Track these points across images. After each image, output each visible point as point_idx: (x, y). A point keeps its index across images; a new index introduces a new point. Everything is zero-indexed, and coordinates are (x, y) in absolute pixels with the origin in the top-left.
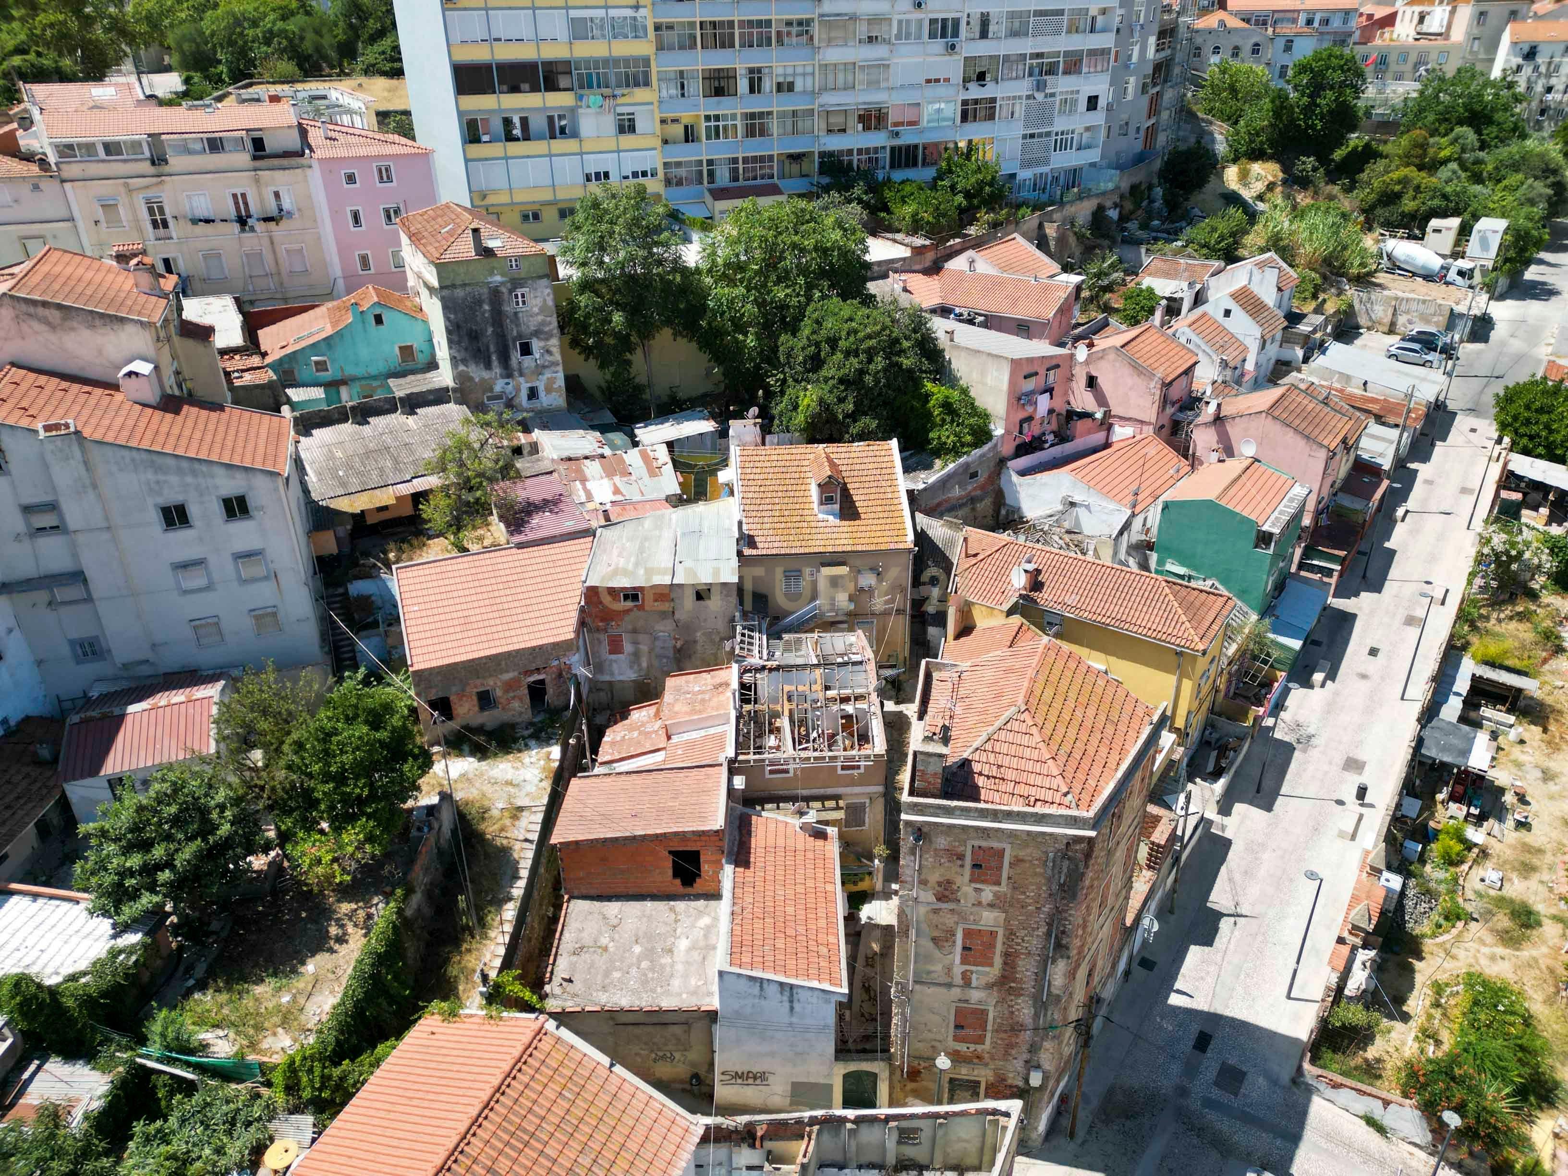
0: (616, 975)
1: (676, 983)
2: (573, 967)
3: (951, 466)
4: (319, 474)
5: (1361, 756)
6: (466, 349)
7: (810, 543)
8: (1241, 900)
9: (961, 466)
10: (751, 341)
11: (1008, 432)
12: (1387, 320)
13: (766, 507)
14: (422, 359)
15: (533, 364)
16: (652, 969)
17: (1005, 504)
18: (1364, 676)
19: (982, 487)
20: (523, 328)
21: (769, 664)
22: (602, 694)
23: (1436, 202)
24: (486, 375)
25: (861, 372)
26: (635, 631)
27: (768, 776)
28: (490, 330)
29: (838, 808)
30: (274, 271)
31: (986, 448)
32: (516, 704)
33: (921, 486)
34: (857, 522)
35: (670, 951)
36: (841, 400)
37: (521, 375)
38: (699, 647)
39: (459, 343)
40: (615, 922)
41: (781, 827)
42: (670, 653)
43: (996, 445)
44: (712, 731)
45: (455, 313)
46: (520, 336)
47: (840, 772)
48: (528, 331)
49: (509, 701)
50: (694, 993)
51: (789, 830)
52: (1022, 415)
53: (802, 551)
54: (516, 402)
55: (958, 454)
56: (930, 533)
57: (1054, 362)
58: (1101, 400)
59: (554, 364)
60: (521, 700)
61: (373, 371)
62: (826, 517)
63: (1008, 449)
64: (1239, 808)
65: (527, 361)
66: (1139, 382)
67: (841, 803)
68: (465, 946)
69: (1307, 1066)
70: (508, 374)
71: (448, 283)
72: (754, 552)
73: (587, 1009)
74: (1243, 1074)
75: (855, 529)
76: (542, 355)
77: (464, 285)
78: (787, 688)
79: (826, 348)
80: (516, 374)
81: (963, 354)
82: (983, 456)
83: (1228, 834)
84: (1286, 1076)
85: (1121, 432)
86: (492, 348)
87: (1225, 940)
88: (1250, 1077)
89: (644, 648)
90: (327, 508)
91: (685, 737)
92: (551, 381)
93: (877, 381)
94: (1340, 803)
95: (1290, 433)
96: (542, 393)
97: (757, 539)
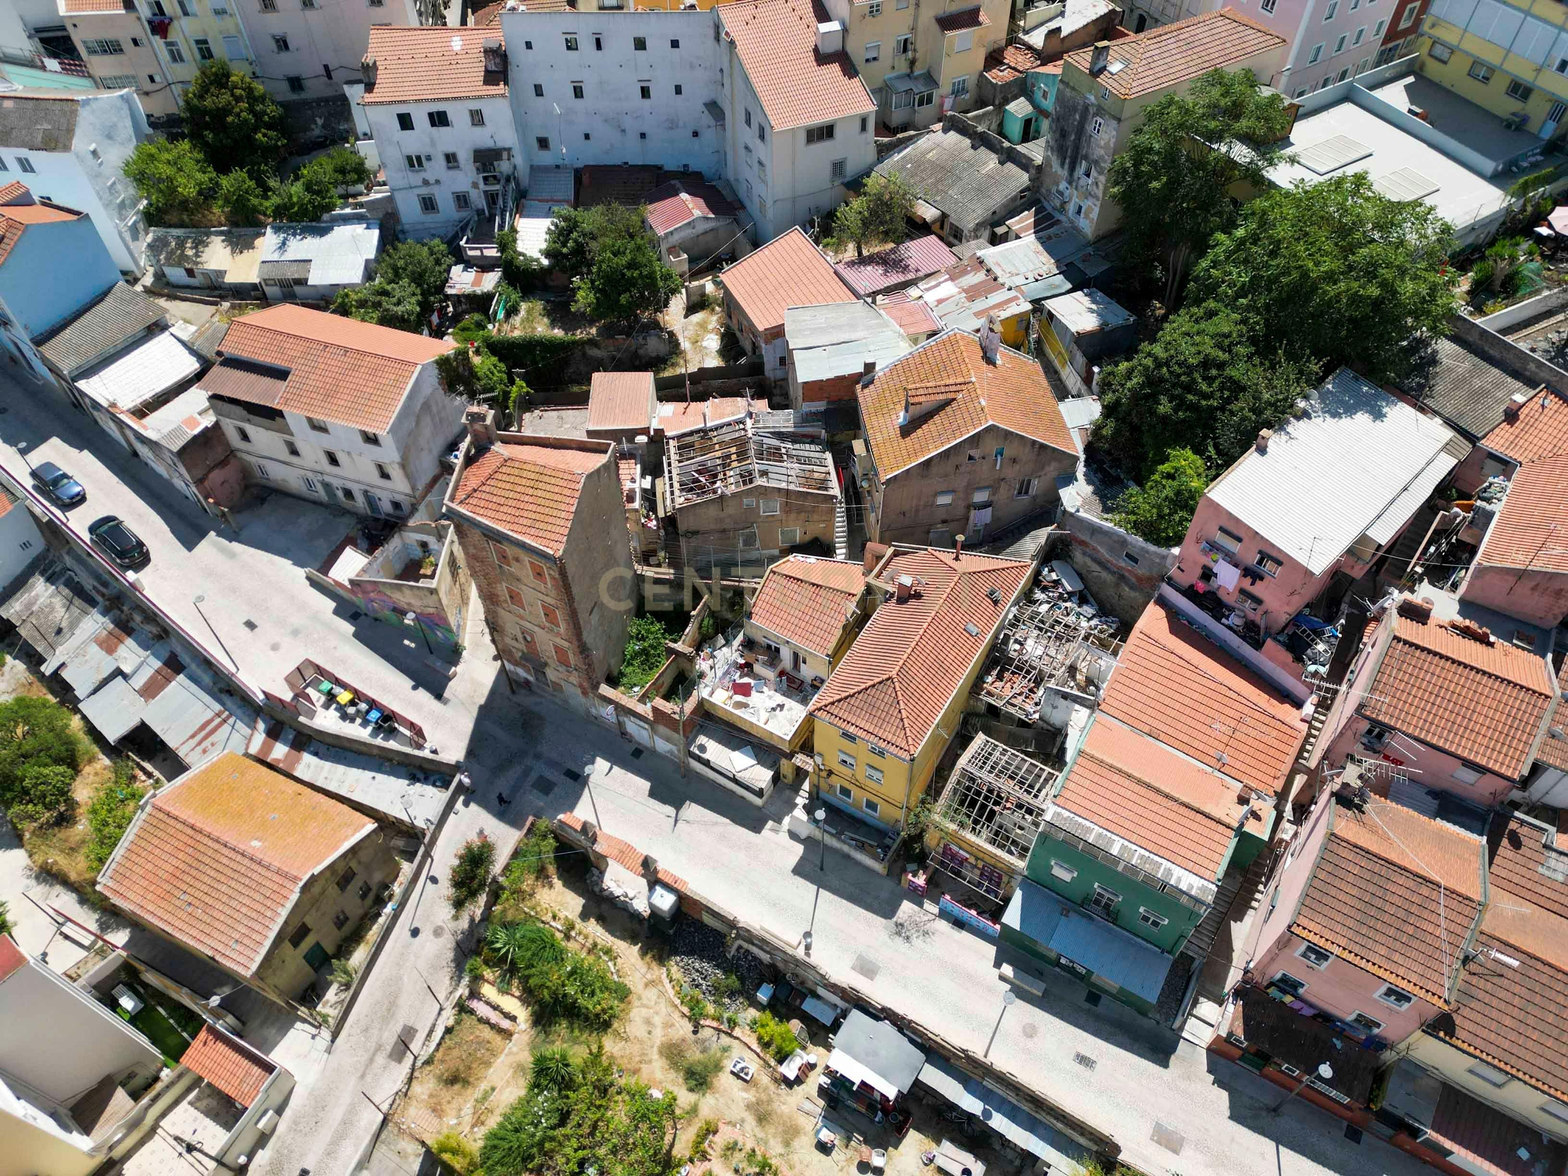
8: (693, 826)
9: (1117, 534)
11: (1181, 559)
13: (903, 377)
15: (1086, 187)
19: (1140, 579)
20: (1091, 152)
24: (1059, 170)
28: (1073, 137)
31: (1154, 548)
33: (1073, 510)
34: (901, 438)
37: (1077, 189)
43: (1165, 558)
45: (1060, 107)
46: (1087, 157)
48: (1093, 157)
52: (1203, 560)
54: (1067, 207)
59: (1097, 198)
64: (799, 849)
65: (1084, 181)
70: (1071, 181)
71: (1066, 80)
72: (860, 391)
75: (894, 439)
76: (1093, 184)
77: (1073, 89)
80: (1075, 184)
82: (1145, 551)
83: (766, 832)
86: (1069, 152)
87: (655, 807)
92: (1091, 210)
96: (1082, 215)
97: (871, 387)
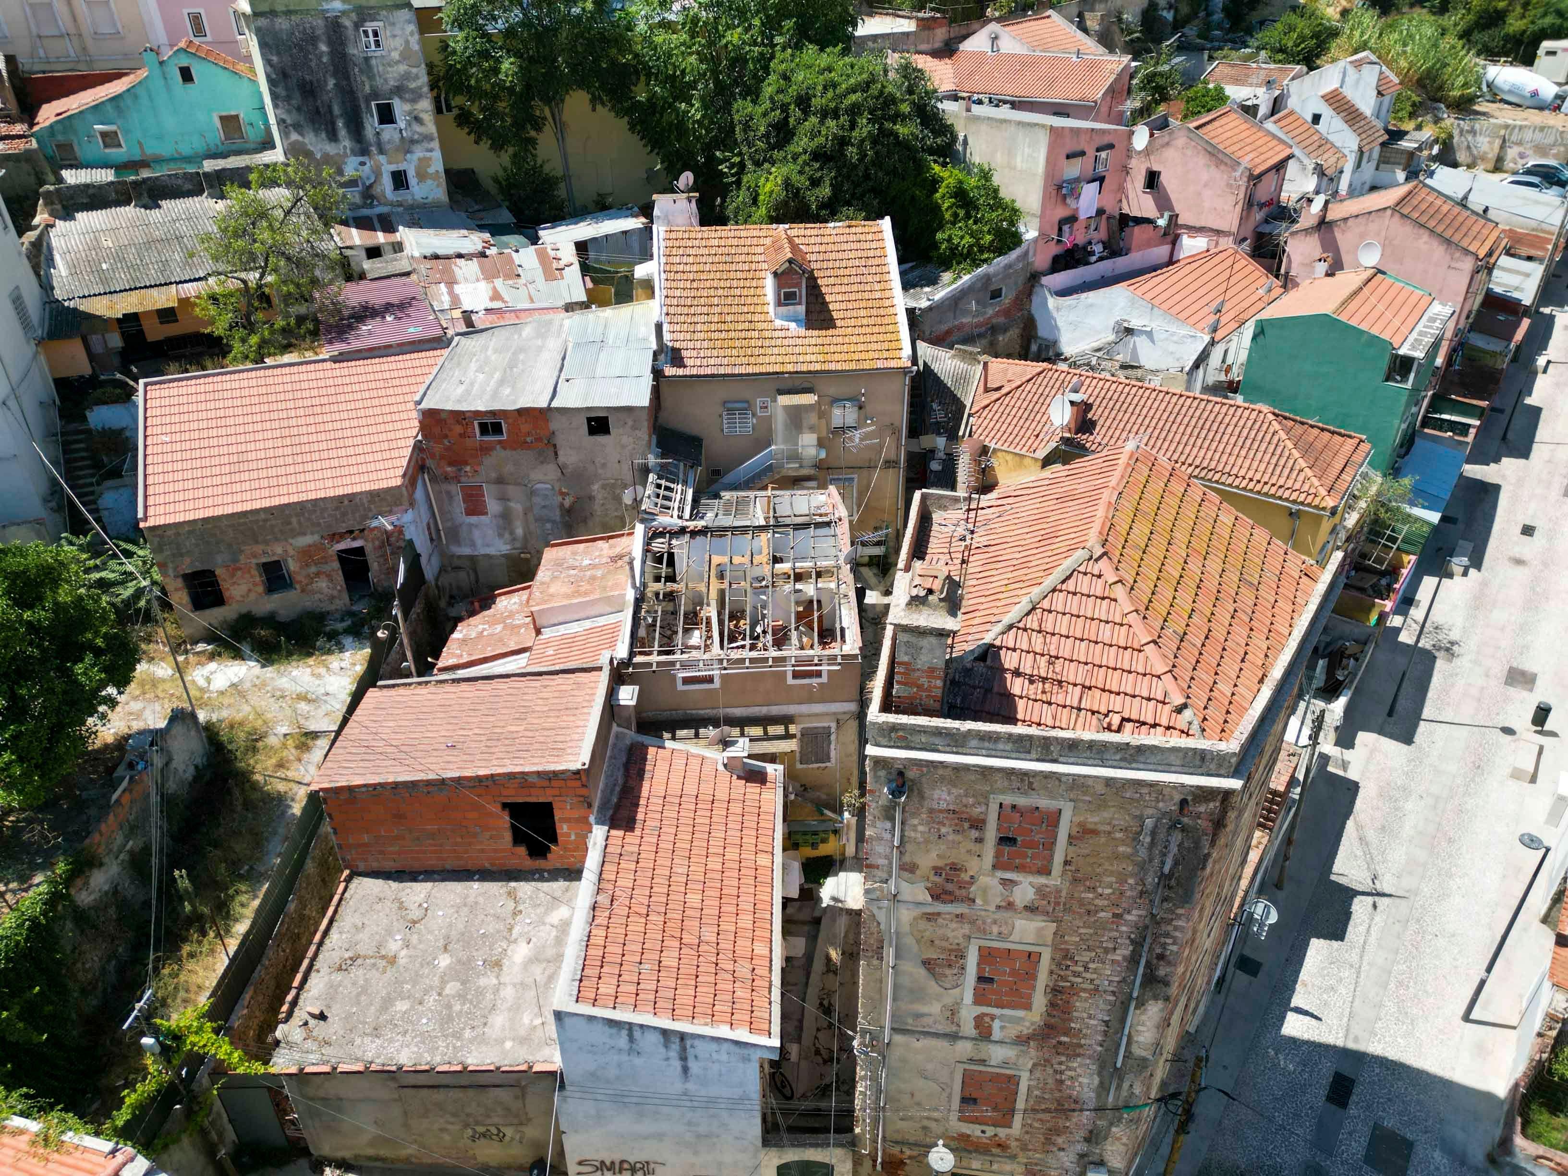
0: (401, 1006)
1: (498, 1020)
2: (333, 990)
3: (966, 278)
4: (73, 268)
5: (1528, 665)
6: (299, 109)
7: (761, 360)
8: (1380, 871)
9: (980, 278)
10: (696, 112)
11: (1043, 234)
12: (1492, 155)
13: (699, 310)
14: (253, 135)
15: (397, 136)
16: (461, 997)
17: (1036, 337)
18: (1519, 562)
19: (1007, 313)
20: (379, 81)
21: (691, 525)
22: (462, 575)
23: (1549, 20)
24: (331, 149)
25: (843, 142)
26: (500, 481)
27: (680, 687)
28: (331, 83)
29: (787, 736)
30: (72, 31)
31: (1014, 255)
32: (322, 584)
33: (924, 304)
34: (831, 332)
35: (498, 964)
36: (815, 183)
37: (381, 151)
38: (597, 508)
39: (288, 98)
40: (415, 914)
41: (695, 764)
42: (557, 515)
43: (1026, 253)
44: (602, 621)
45: (278, 54)
46: (375, 94)
47: (790, 681)
48: (386, 88)
49: (311, 579)
50: (524, 1041)
51: (708, 769)
52: (1061, 212)
53: (750, 370)
54: (377, 190)
55: (976, 264)
56: (936, 367)
57: (1106, 140)
58: (1164, 203)
59: (428, 138)
60: (329, 576)
61: (186, 150)
62: (786, 324)
63: (1042, 259)
64: (1363, 738)
65: (388, 132)
66: (1219, 176)
67: (793, 729)
68: (186, 949)
69: (1519, 1141)
70: (363, 149)
71: (264, 7)
72: (680, 372)
73: (342, 1068)
74: (1409, 1145)
75: (827, 341)
76: (409, 124)
77: (288, 13)
78: (716, 559)
79: (795, 112)
80: (374, 149)
81: (984, 128)
82: (1009, 266)
83: (1352, 774)
84: (1477, 1154)
85: (1191, 245)
86: (337, 110)
87: (1362, 929)
88: (1420, 1151)
89: (517, 507)
90: (75, 310)
91: (562, 630)
92: (424, 163)
93: (863, 156)
94: (1508, 731)
95: (1425, 236)
96: (412, 180)
97: (684, 353)
